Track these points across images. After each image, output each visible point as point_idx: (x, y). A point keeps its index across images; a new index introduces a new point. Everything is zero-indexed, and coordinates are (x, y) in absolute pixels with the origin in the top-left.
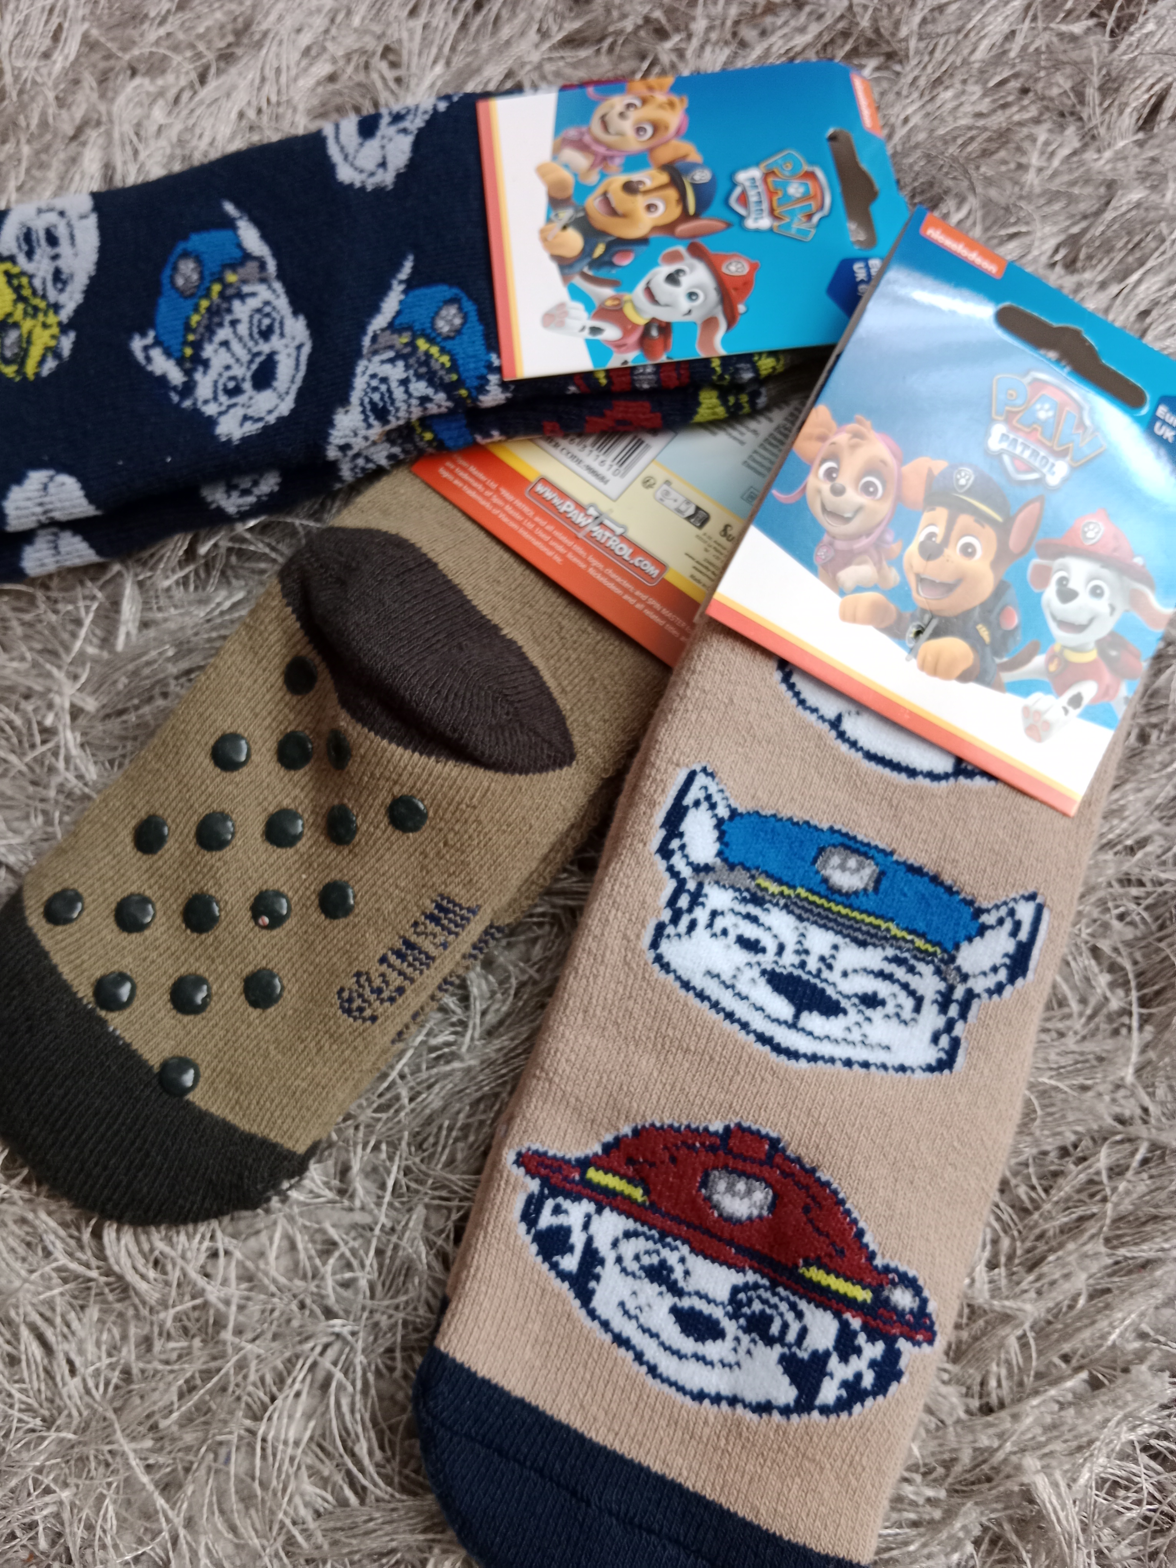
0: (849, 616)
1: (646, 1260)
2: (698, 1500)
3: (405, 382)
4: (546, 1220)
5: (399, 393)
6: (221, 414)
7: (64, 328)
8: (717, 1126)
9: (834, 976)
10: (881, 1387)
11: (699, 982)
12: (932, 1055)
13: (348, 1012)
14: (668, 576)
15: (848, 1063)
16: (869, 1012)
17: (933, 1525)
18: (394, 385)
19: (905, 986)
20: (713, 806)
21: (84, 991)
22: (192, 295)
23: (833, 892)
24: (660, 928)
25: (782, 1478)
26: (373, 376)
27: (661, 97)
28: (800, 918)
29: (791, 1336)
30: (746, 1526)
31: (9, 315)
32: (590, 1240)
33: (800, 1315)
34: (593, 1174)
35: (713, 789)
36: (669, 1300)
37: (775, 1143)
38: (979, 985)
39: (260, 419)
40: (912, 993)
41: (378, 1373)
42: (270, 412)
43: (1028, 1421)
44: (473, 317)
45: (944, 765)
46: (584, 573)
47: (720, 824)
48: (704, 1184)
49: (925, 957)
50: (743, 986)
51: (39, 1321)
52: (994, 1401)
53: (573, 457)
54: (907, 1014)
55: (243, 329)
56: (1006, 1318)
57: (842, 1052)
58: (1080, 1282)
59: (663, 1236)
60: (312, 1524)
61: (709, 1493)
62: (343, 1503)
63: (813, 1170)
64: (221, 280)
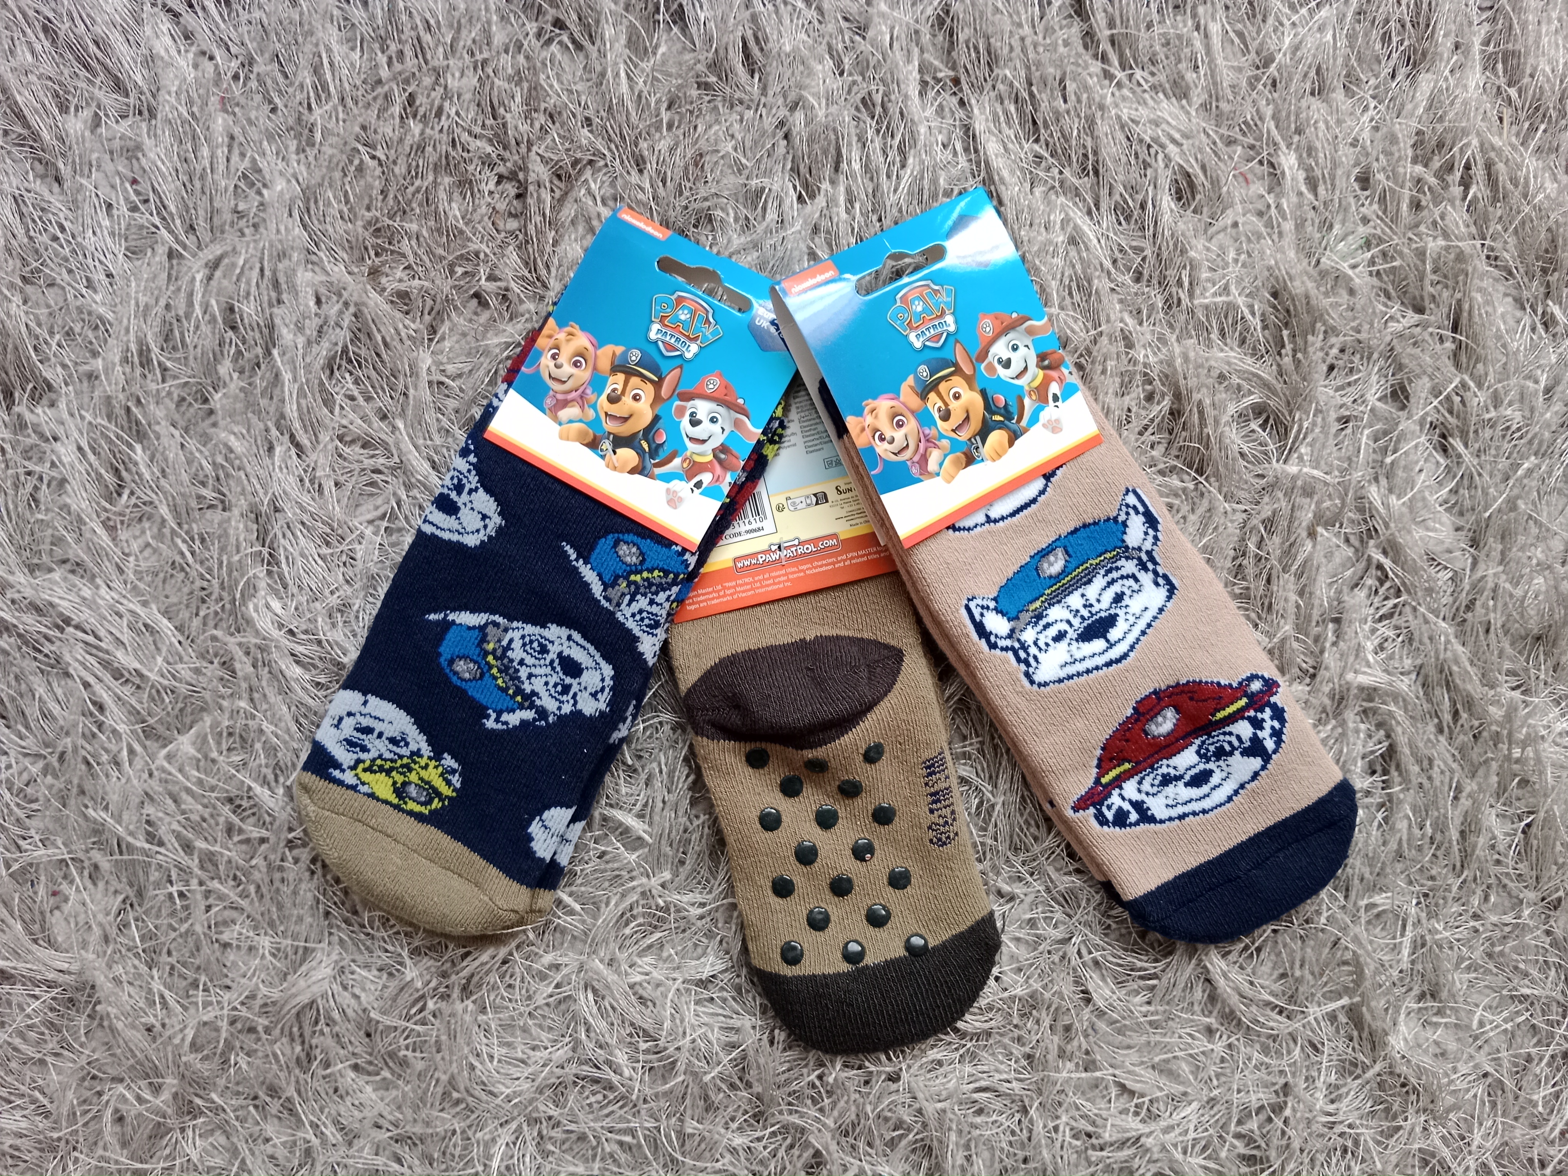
0: (950, 478)
1: (1157, 782)
2: (1270, 829)
3: (652, 602)
4: (1110, 815)
5: (655, 609)
6: (575, 705)
7: (437, 757)
8: (1129, 712)
9: (1097, 607)
10: (1283, 721)
11: (1062, 674)
12: (1163, 592)
13: (945, 844)
14: (842, 537)
15: (1143, 633)
16: (1124, 603)
17: (1343, 735)
18: (648, 608)
19: (1122, 577)
20: (988, 608)
21: (845, 967)
22: (482, 675)
23: (1058, 577)
24: (1027, 675)
25: (1287, 788)
26: (633, 615)
27: (561, 336)
28: (1059, 602)
29: (1236, 743)
30: (1293, 817)
31: (394, 783)
32: (1130, 801)
33: (1230, 734)
34: (1104, 780)
35: (980, 602)
36: (1181, 784)
37: (1155, 692)
38: (1147, 546)
39: (603, 689)
40: (1128, 577)
41: (1106, 935)
42: (603, 680)
43: (1332, 664)
44: (637, 540)
45: (1040, 483)
46: (806, 576)
47: (997, 610)
48: (1147, 734)
49: (1117, 558)
50: (1078, 655)
51: (972, 1086)
52: (1311, 671)
53: (735, 535)
54: (1136, 587)
55: (529, 660)
56: (1283, 641)
57: (1136, 632)
58: (1293, 597)
59: (1152, 768)
60: (1152, 1008)
61: (1270, 823)
62: (1153, 987)
63: (1178, 684)
64: (486, 653)
